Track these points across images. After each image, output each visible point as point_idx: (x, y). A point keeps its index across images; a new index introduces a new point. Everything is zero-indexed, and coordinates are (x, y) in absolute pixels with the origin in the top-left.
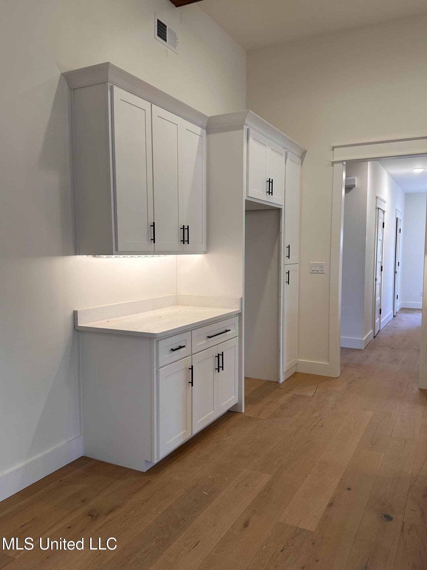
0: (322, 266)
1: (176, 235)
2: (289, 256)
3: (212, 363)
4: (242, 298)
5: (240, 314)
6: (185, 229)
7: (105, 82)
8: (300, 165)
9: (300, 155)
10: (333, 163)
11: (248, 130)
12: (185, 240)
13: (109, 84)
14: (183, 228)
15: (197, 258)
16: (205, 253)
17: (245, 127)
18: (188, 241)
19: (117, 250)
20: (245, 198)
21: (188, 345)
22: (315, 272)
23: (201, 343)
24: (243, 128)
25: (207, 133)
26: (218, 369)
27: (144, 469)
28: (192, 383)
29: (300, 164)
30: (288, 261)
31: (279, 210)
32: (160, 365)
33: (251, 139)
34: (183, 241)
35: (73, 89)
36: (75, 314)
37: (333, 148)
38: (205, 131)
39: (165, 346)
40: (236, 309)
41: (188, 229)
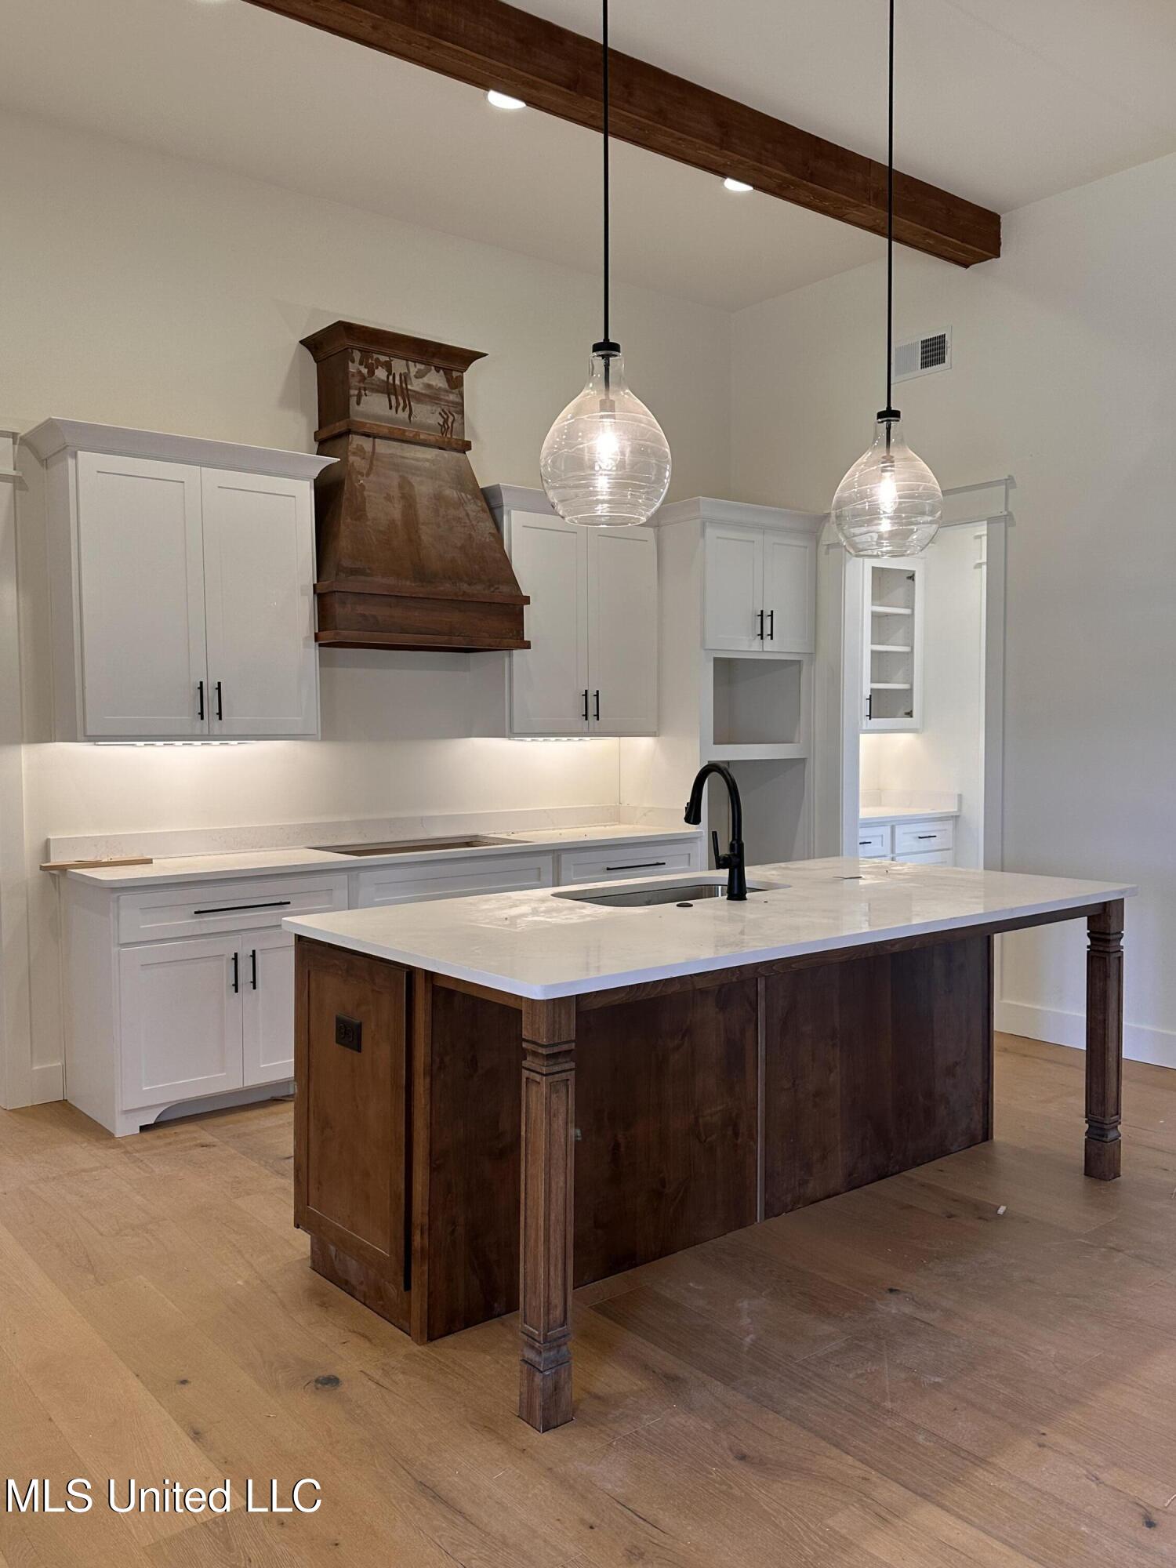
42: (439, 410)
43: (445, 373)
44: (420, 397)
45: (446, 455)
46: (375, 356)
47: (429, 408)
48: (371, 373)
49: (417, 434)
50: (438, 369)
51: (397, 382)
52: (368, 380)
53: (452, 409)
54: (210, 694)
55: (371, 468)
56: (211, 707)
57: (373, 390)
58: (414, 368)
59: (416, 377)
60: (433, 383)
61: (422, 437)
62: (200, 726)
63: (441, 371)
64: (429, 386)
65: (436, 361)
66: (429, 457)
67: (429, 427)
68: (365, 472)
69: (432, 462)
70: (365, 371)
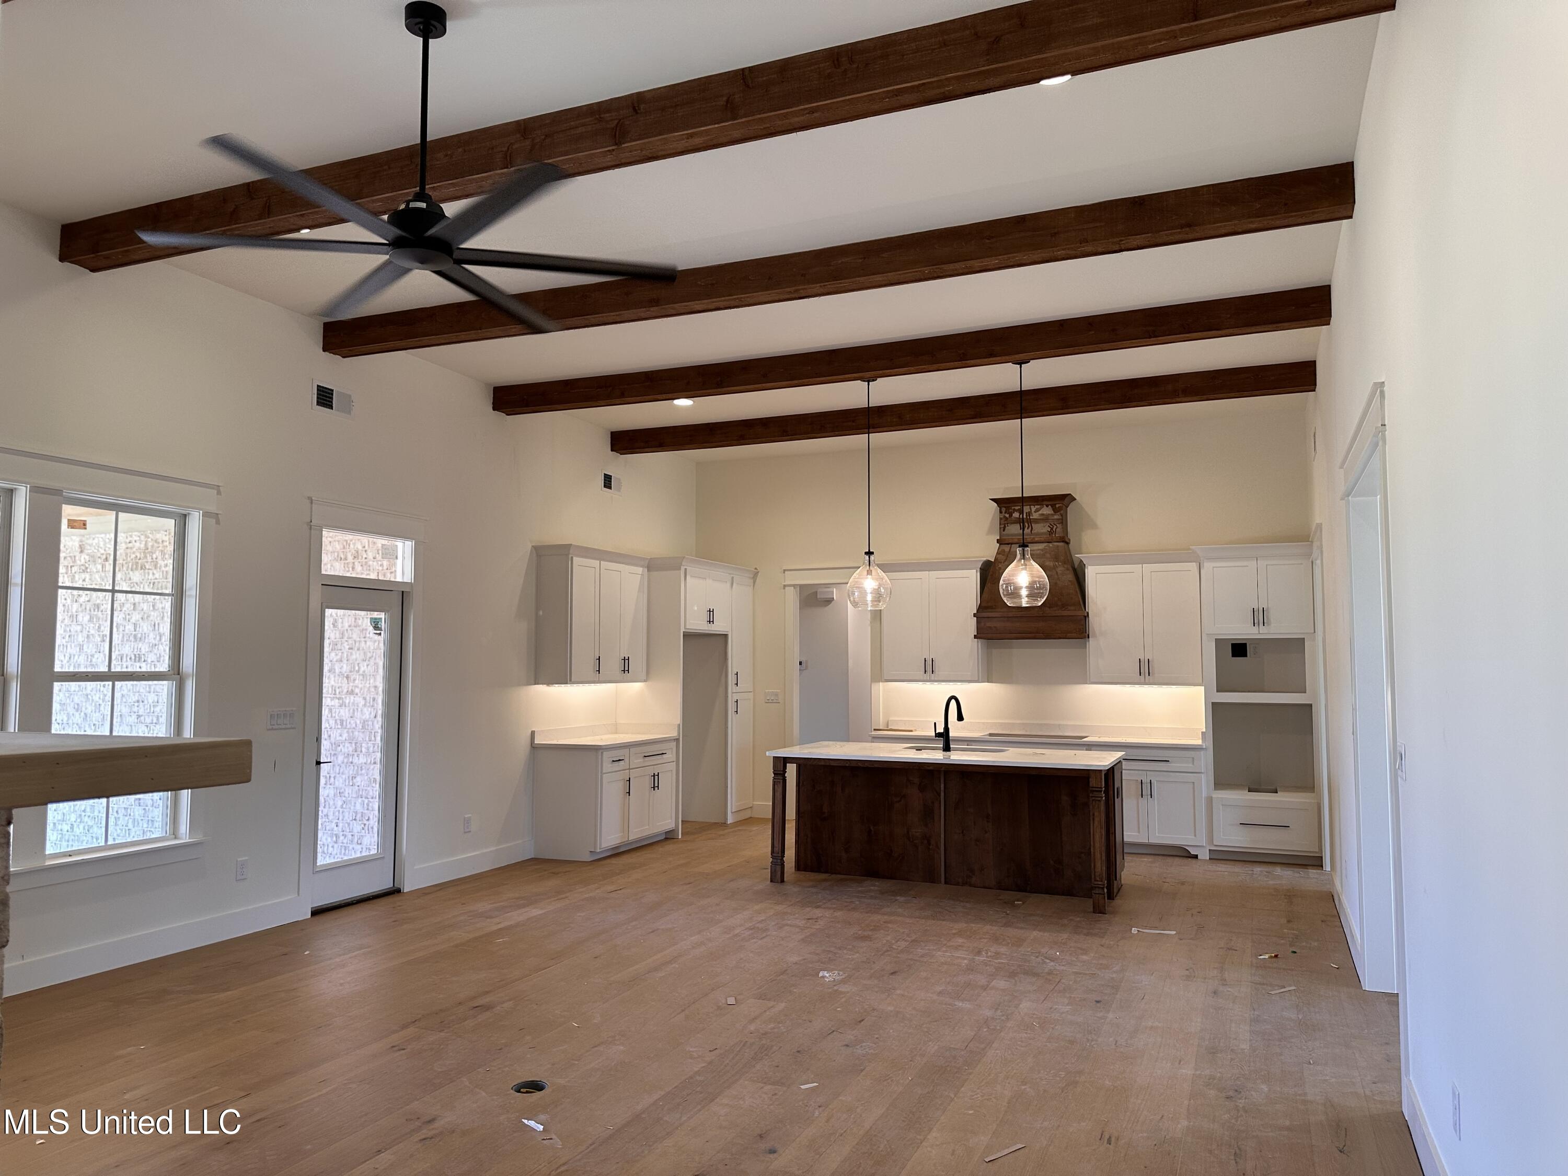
0: (777, 695)
1: (617, 665)
2: (737, 684)
3: (648, 782)
4: (679, 725)
5: (677, 740)
6: (626, 660)
7: (567, 555)
8: (752, 587)
9: (752, 576)
10: (785, 586)
11: (686, 569)
12: (625, 670)
13: (570, 556)
14: (624, 659)
15: (637, 686)
16: (645, 681)
17: (683, 568)
18: (628, 670)
19: (570, 680)
20: (683, 630)
21: (627, 760)
22: (770, 701)
23: (637, 761)
24: (680, 569)
25: (648, 571)
26: (654, 788)
27: (589, 858)
28: (629, 793)
29: (752, 584)
30: (735, 689)
31: (726, 636)
32: (604, 772)
33: (688, 577)
34: (624, 671)
35: (539, 556)
36: (533, 733)
37: (785, 571)
38: (646, 570)
39: (607, 756)
40: (674, 734)
41: (628, 659)
42: (1048, 524)
43: (1052, 507)
44: (1037, 521)
45: (1051, 545)
46: (1013, 508)
47: (1042, 525)
48: (1011, 515)
49: (1034, 538)
50: (1047, 506)
51: (1025, 517)
52: (1009, 519)
53: (1055, 523)
54: (929, 663)
55: (1006, 559)
56: (929, 669)
57: (1012, 523)
58: (1033, 509)
59: (1035, 512)
60: (1045, 513)
61: (1036, 539)
62: (927, 676)
63: (1050, 506)
64: (1043, 515)
65: (1045, 503)
66: (1040, 548)
67: (1042, 534)
68: (1003, 561)
69: (1042, 550)
70: (1007, 516)
